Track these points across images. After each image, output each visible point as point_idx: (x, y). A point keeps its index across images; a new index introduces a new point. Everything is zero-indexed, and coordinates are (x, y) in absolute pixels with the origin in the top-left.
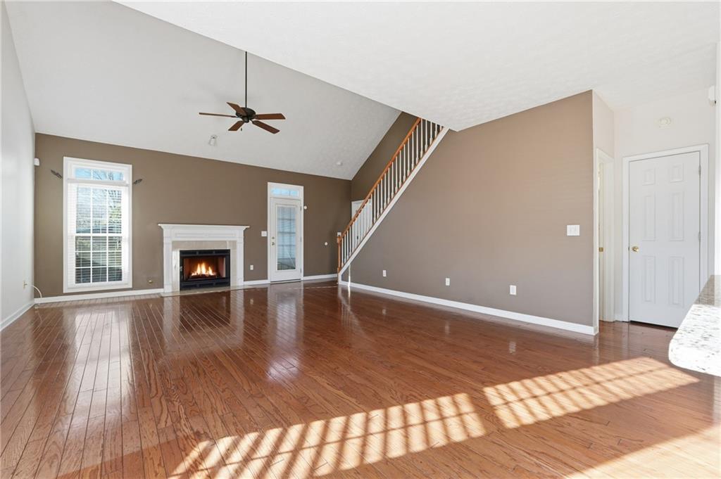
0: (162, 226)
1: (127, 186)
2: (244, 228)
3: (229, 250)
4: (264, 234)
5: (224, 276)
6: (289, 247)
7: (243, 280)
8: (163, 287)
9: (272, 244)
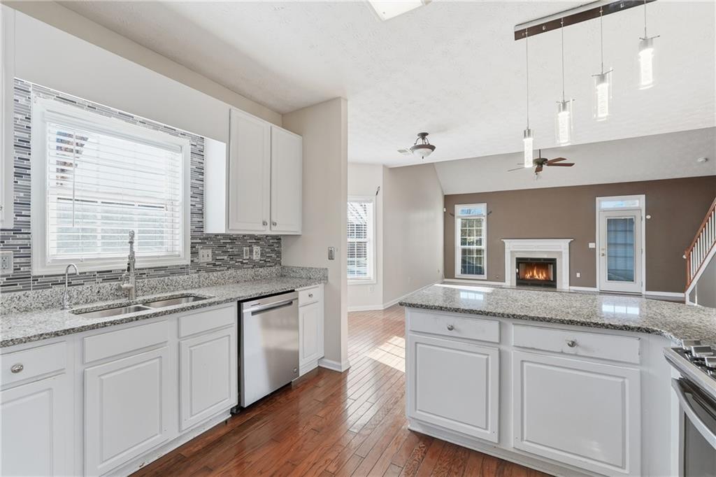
0: (504, 240)
1: (484, 216)
2: (569, 240)
3: (555, 259)
4: (591, 245)
5: (552, 279)
6: (624, 259)
7: (568, 285)
8: (505, 282)
9: (601, 255)
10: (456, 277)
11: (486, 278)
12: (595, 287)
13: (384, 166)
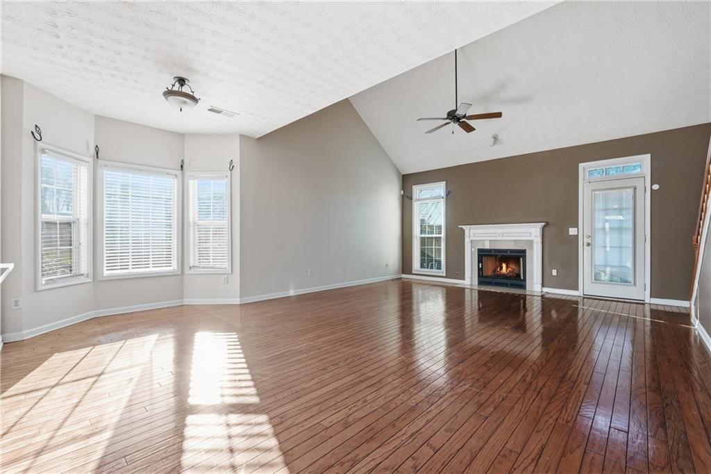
0: (465, 228)
1: (443, 198)
2: (542, 225)
3: (525, 250)
4: (572, 231)
5: (522, 278)
6: (618, 249)
7: (540, 286)
8: (464, 279)
9: (585, 244)
10: (413, 272)
11: (444, 275)
12: (576, 288)
13: (243, 137)
